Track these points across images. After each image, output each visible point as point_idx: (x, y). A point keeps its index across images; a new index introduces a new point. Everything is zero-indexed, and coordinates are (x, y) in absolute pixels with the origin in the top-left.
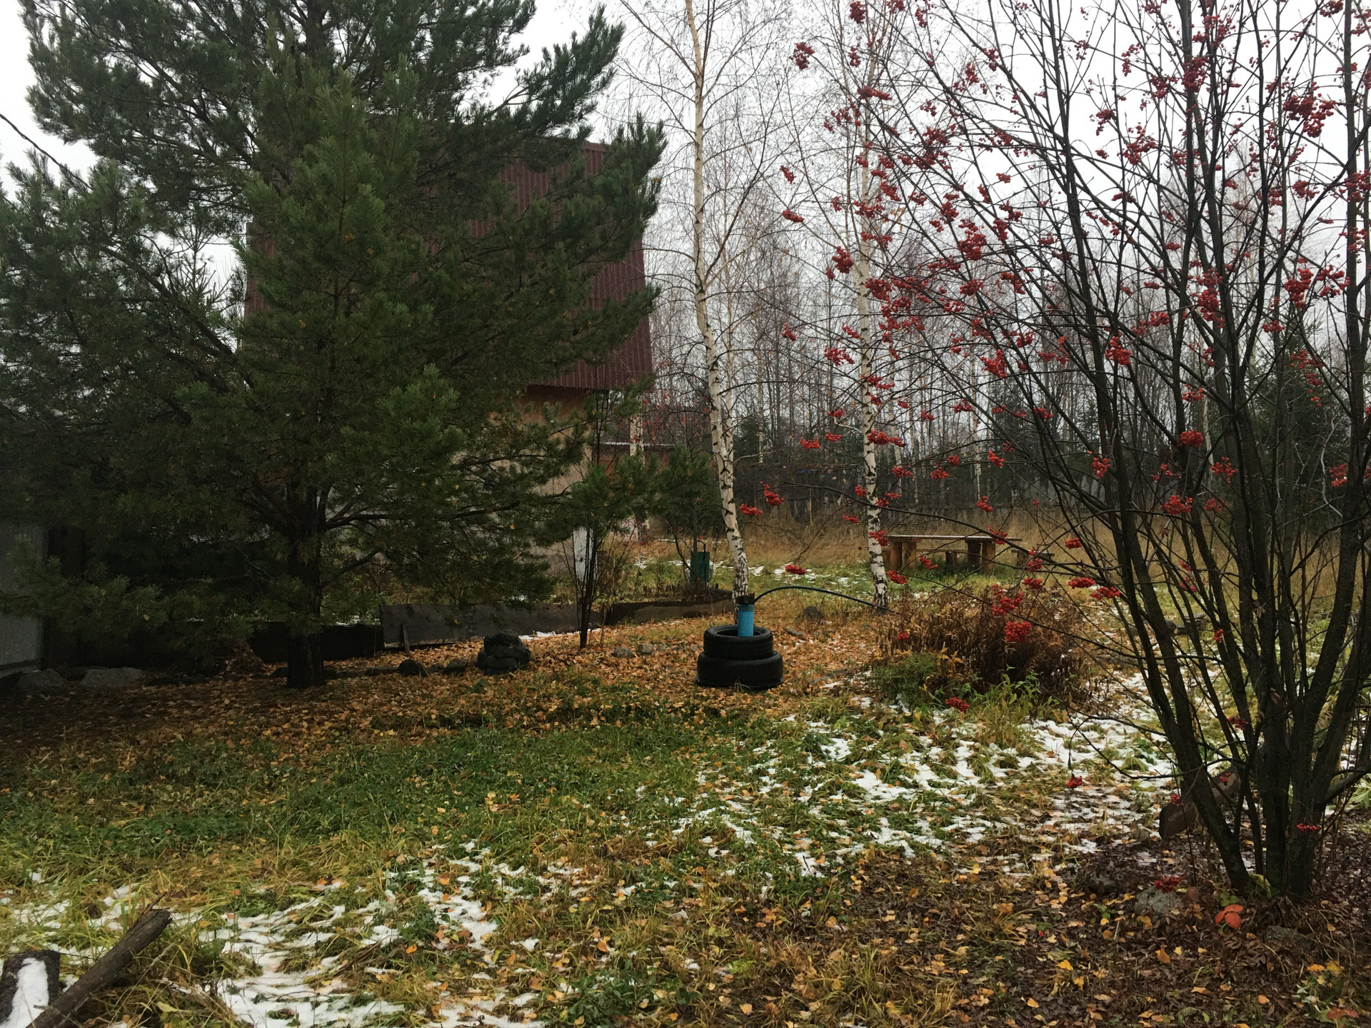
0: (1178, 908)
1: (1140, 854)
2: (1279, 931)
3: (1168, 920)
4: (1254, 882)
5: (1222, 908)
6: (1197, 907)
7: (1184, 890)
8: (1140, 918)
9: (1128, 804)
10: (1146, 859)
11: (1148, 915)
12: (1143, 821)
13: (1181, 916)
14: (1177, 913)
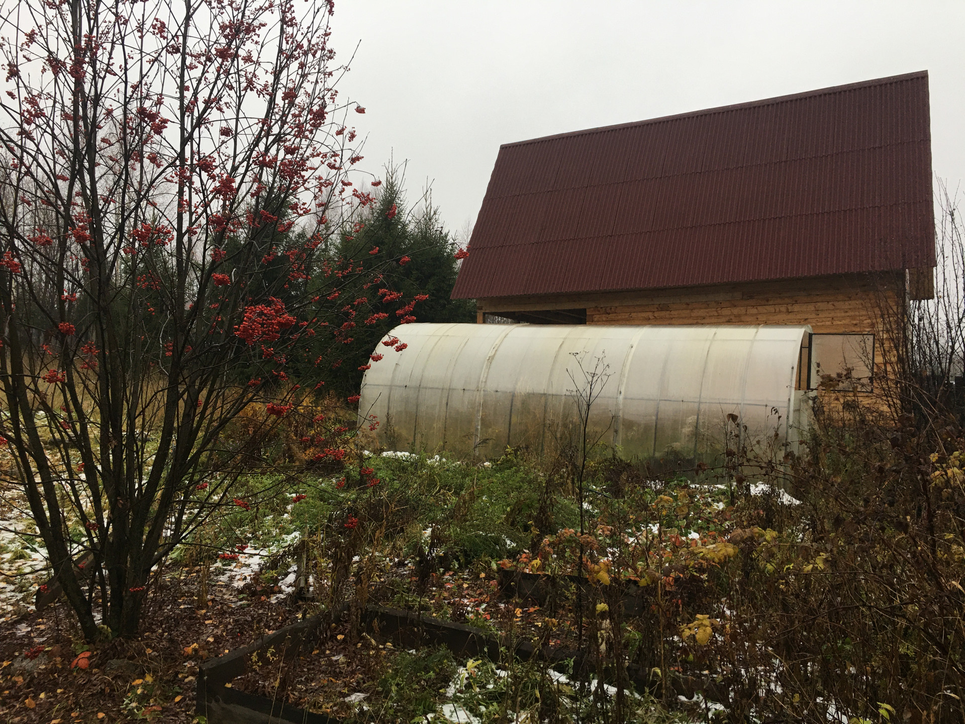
0: (45, 664)
1: (19, 626)
2: (115, 662)
3: (35, 674)
4: (100, 631)
5: (76, 656)
6: (59, 659)
7: (50, 648)
8: (15, 679)
9: (12, 587)
10: (23, 629)
11: (22, 674)
12: (23, 599)
13: (46, 669)
14: (44, 667)
